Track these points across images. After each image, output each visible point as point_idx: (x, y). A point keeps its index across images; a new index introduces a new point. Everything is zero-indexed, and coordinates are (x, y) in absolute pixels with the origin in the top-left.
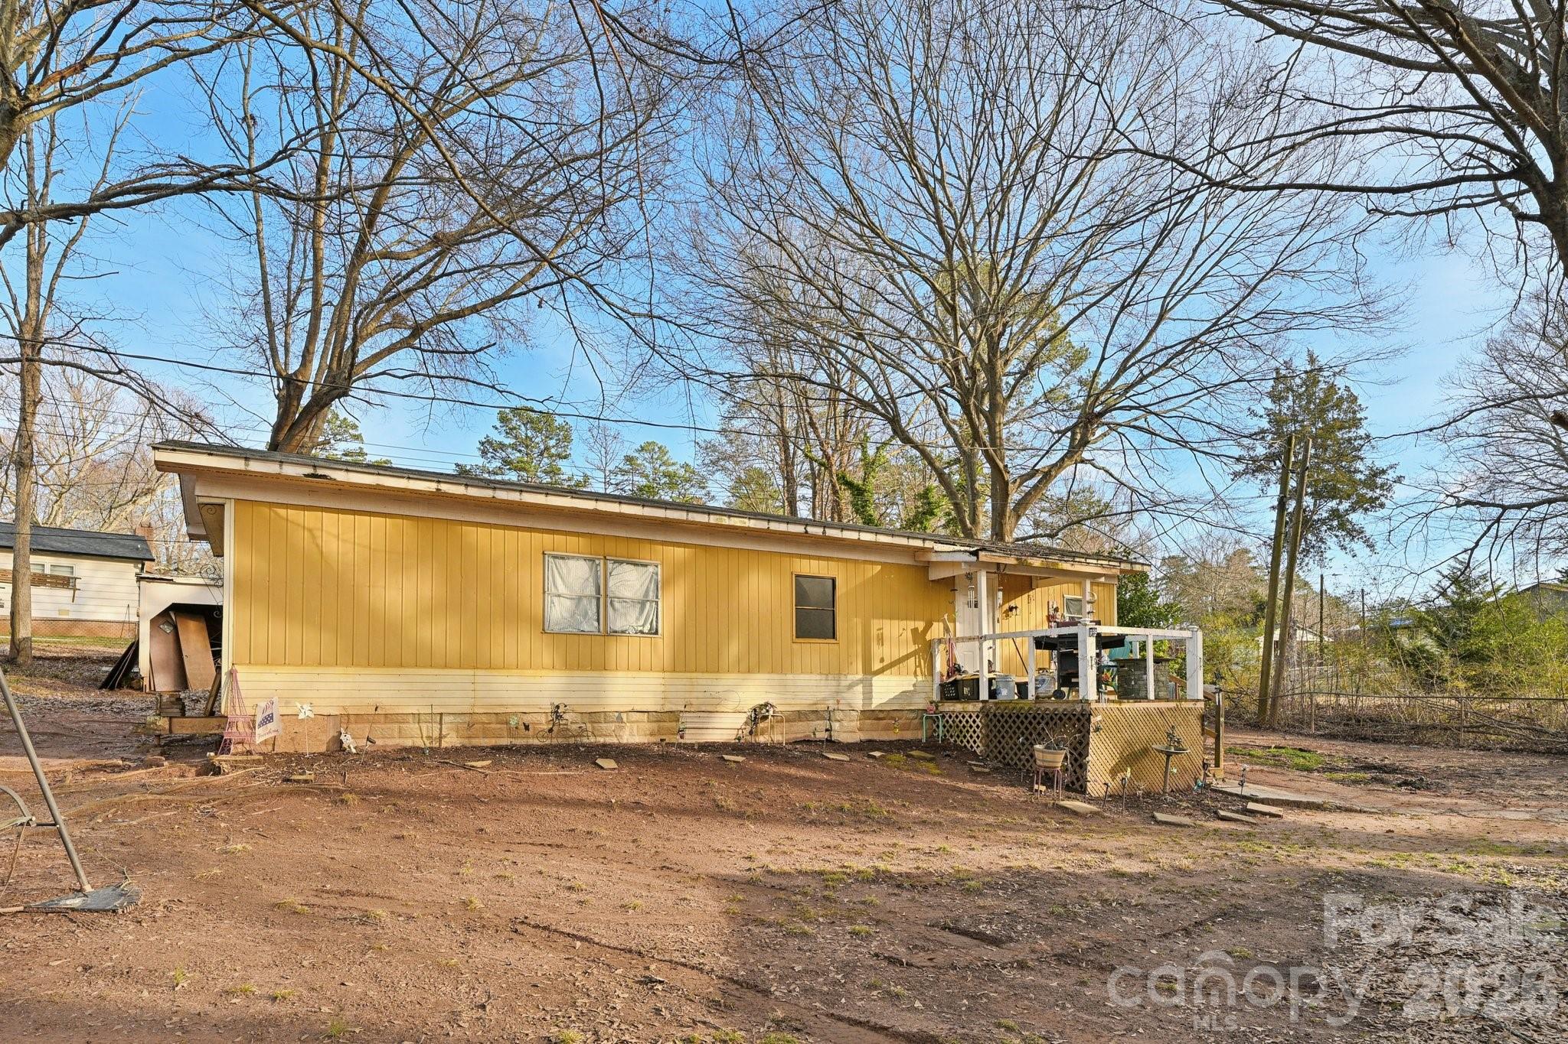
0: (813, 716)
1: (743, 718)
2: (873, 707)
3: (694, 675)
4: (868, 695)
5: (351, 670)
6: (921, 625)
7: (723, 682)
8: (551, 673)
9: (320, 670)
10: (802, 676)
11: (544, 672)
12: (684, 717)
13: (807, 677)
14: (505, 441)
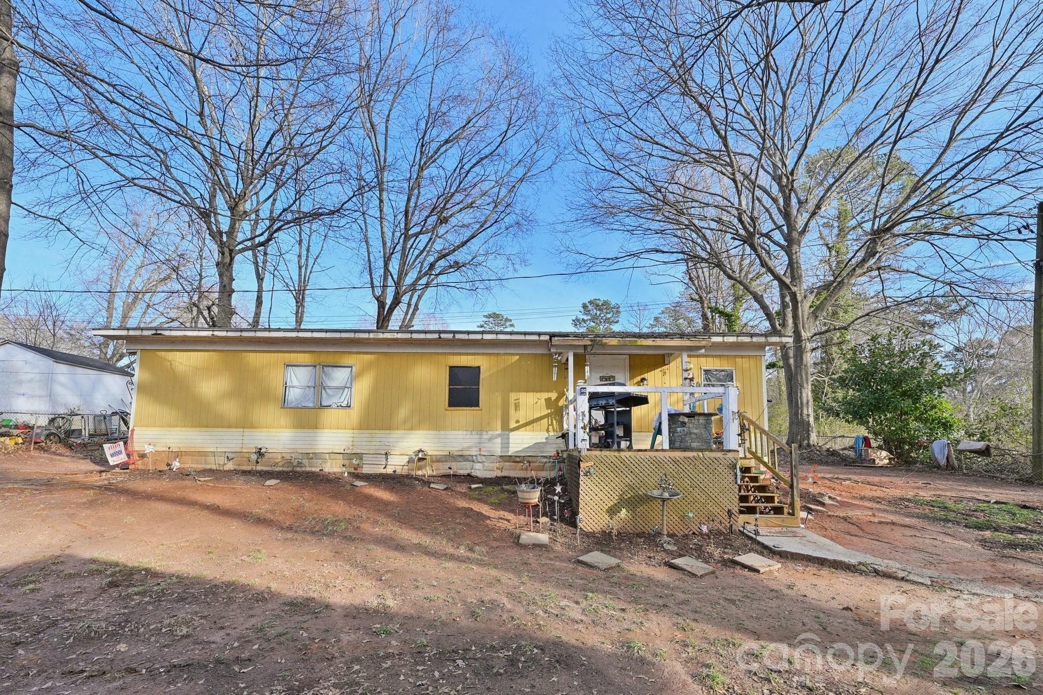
0: (460, 459)
1: (406, 459)
2: (510, 454)
3: (374, 431)
4: (506, 444)
5: (183, 429)
6: (553, 396)
7: (392, 436)
8: (285, 430)
9: (171, 429)
10: (452, 432)
11: (281, 430)
12: (365, 457)
13: (456, 432)
14: (585, 318)
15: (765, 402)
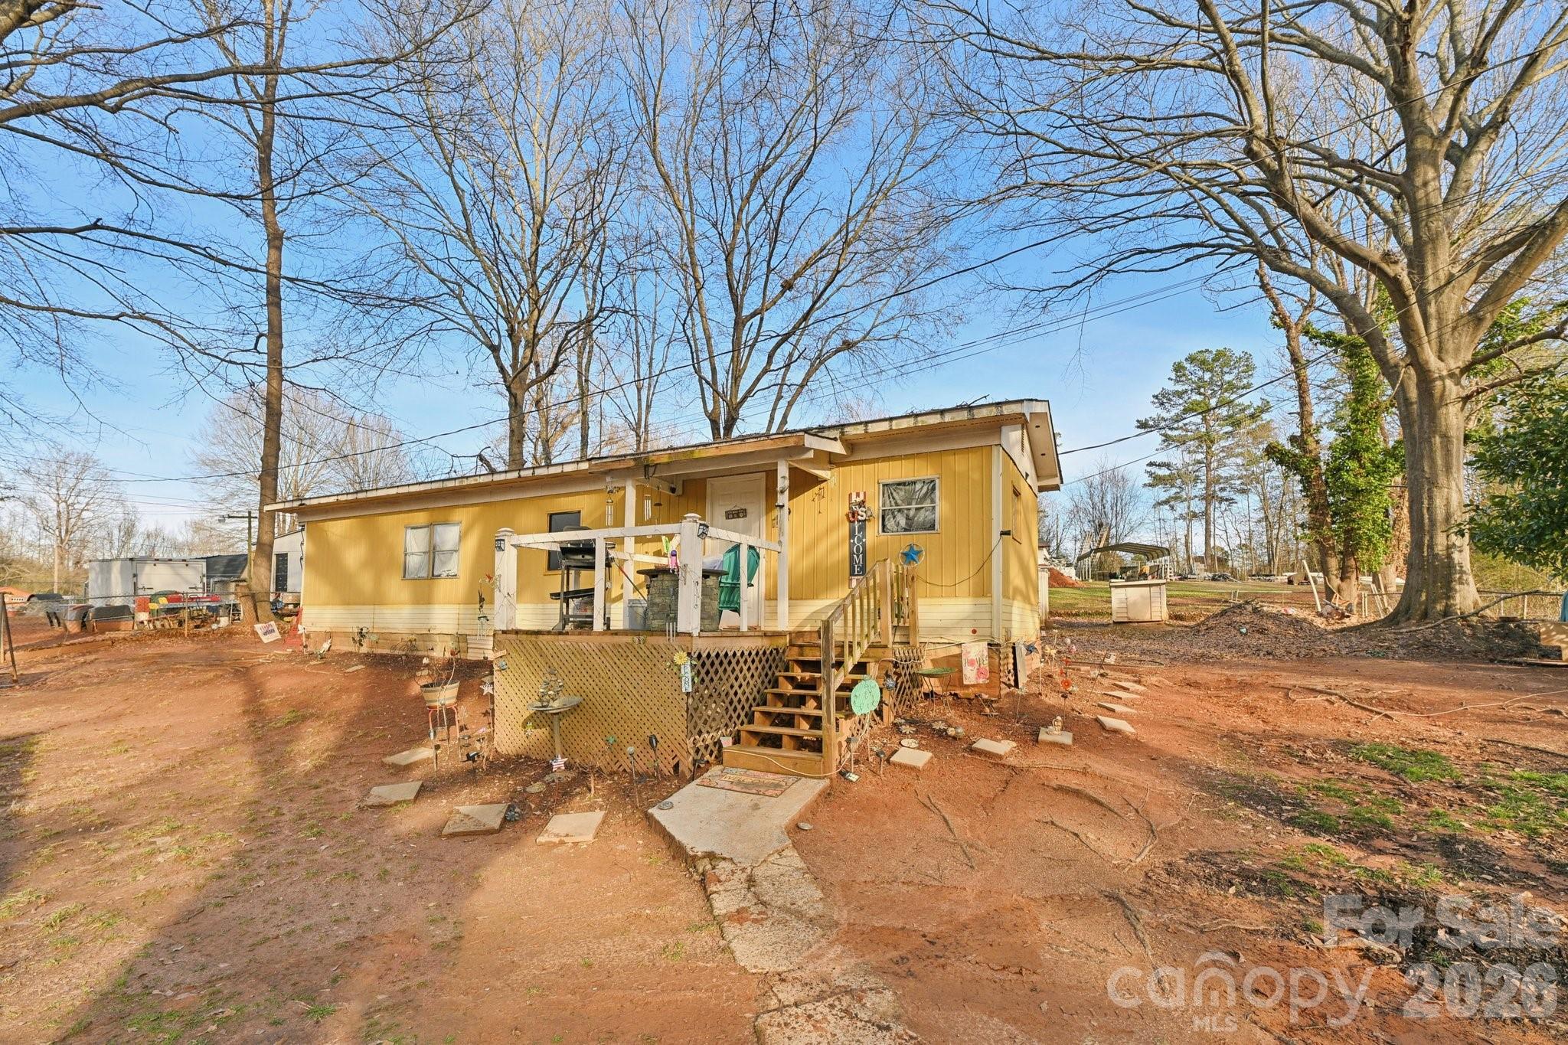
5: (334, 606)
8: (406, 606)
11: (402, 606)
12: (470, 639)
14: (1180, 388)
15: (996, 535)
